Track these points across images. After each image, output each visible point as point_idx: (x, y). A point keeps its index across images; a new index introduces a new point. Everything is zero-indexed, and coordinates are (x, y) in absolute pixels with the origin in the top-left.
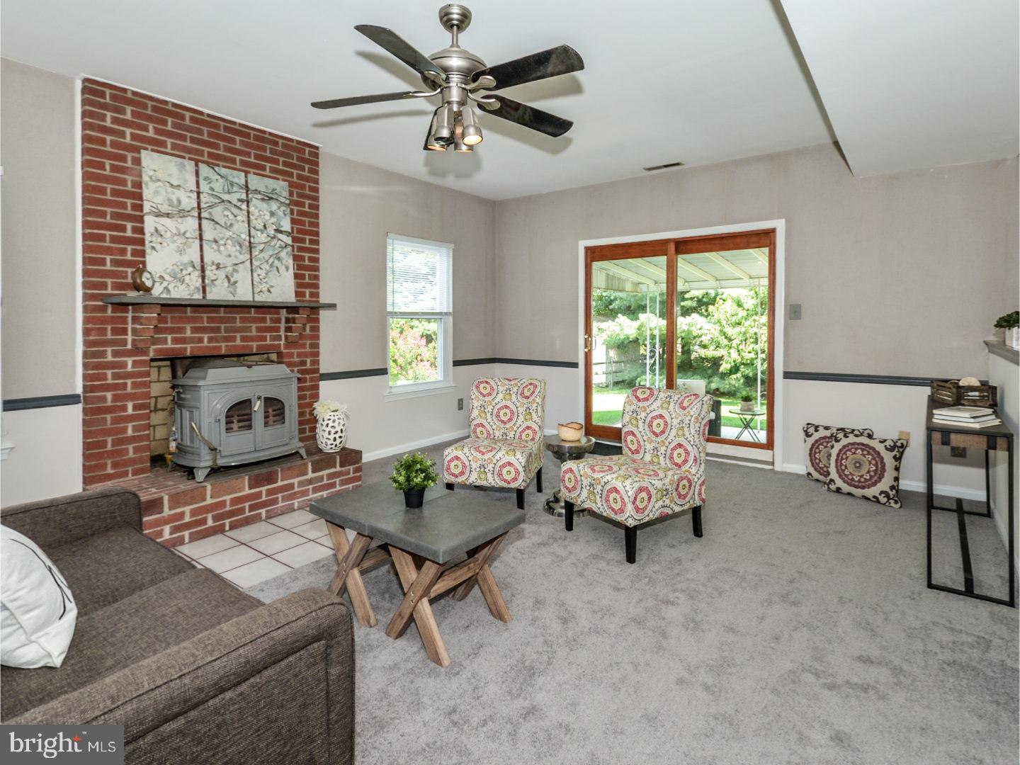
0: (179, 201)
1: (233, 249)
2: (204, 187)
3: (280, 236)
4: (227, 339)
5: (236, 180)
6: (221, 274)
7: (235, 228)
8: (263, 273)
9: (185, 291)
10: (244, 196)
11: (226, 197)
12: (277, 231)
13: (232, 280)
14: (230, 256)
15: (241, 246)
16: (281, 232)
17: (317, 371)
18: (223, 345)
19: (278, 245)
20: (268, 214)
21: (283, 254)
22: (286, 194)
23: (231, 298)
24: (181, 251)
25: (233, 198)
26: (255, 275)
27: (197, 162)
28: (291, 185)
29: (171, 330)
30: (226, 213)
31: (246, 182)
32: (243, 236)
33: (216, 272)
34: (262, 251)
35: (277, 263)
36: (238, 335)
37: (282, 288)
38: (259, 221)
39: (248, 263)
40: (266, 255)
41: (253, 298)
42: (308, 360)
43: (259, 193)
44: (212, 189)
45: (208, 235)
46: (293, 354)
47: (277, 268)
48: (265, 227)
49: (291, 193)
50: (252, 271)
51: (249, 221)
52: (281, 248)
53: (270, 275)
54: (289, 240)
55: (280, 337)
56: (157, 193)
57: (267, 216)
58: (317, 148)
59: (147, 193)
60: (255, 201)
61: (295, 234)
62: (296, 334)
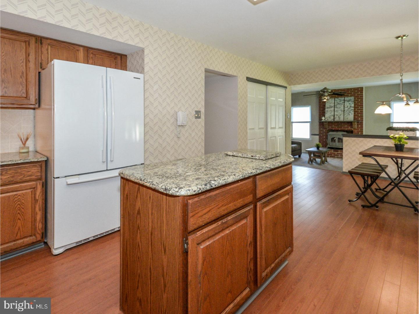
0: (331, 105)
1: (340, 112)
2: (336, 102)
3: (351, 108)
4: (340, 127)
5: (342, 99)
6: (337, 116)
7: (341, 108)
8: (346, 115)
9: (331, 119)
10: (343, 102)
11: (340, 103)
12: (350, 107)
13: (340, 117)
15: (342, 111)
16: (351, 107)
18: (340, 129)
21: (351, 111)
22: (353, 99)
23: (339, 120)
24: (330, 113)
25: (341, 103)
27: (335, 98)
28: (355, 97)
29: (331, 126)
30: (340, 106)
31: (344, 99)
34: (346, 111)
36: (343, 127)
37: (350, 117)
39: (343, 114)
40: (347, 112)
41: (344, 120)
42: (360, 133)
43: (347, 100)
45: (336, 110)
46: (355, 131)
47: (350, 114)
48: (347, 107)
49: (355, 99)
50: (344, 115)
51: (344, 106)
52: (351, 110)
53: (348, 116)
54: (353, 108)
55: (352, 128)
56: (328, 105)
57: (348, 104)
58: (363, 87)
59: (326, 105)
60: (346, 102)
61: (356, 107)
62: (356, 127)
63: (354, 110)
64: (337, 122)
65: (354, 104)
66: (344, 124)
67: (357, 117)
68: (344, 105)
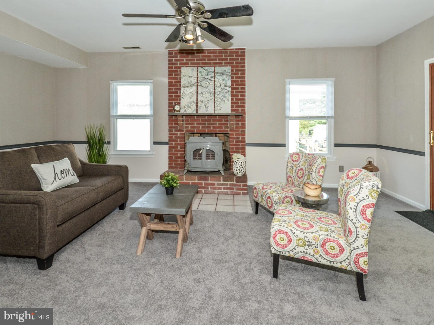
0: (191, 81)
1: (208, 95)
2: (199, 75)
3: (226, 88)
4: (208, 127)
5: (211, 70)
6: (203, 104)
7: (209, 88)
8: (218, 103)
9: (192, 110)
10: (213, 75)
11: (206, 77)
12: (225, 86)
13: (207, 106)
14: (206, 98)
15: (211, 94)
16: (227, 86)
17: (244, 142)
18: (207, 129)
19: (225, 92)
20: (222, 80)
21: (227, 95)
22: (230, 71)
23: (206, 112)
24: (190, 98)
25: (209, 77)
26: (215, 104)
27: (197, 67)
28: (232, 67)
29: (190, 124)
30: (206, 83)
31: (214, 70)
32: (212, 90)
33: (201, 104)
34: (218, 94)
35: (224, 99)
36: (212, 126)
37: (225, 108)
38: (218, 83)
39: (213, 100)
40: (220, 96)
41: (214, 112)
42: (240, 137)
43: (219, 73)
44: (202, 75)
45: (199, 91)
46: (233, 134)
47: (224, 101)
48: (220, 85)
49: (232, 70)
50: (214, 102)
51: (214, 84)
52: (226, 92)
53: (221, 103)
54: (230, 89)
55: (228, 127)
56: (185, 80)
58: (245, 49)
59: (182, 81)
60: (217, 76)
61: (235, 86)
62: (235, 126)
63: (232, 92)
64: (203, 116)
65: (232, 81)
66: (214, 120)
67: (236, 107)
68: (214, 81)
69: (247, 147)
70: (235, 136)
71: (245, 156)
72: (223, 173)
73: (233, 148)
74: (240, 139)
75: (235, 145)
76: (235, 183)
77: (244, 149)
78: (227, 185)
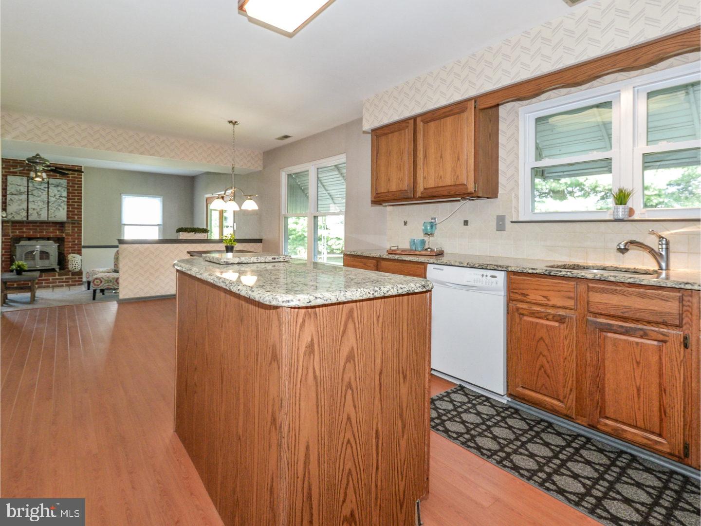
0: (20, 190)
1: (40, 203)
2: (31, 185)
3: (61, 198)
4: (39, 233)
5: (44, 182)
6: (35, 212)
7: (42, 197)
8: (53, 211)
9: (21, 217)
10: (47, 186)
11: (39, 187)
13: (39, 214)
14: (39, 206)
15: (44, 203)
16: (62, 197)
17: (81, 244)
19: (60, 201)
21: (62, 204)
22: (65, 184)
23: (37, 219)
24: (20, 205)
25: (42, 187)
26: (49, 212)
27: (28, 177)
28: (68, 180)
30: (39, 192)
31: (48, 181)
32: (45, 199)
33: (33, 211)
35: (59, 207)
36: (45, 231)
37: (61, 214)
38: (53, 194)
39: (47, 208)
40: (54, 205)
41: (48, 219)
43: (53, 184)
44: (34, 185)
45: (30, 200)
46: (69, 238)
47: (59, 210)
48: (55, 196)
49: (68, 183)
50: (48, 210)
51: (48, 194)
52: (62, 202)
53: (56, 211)
54: (66, 200)
55: (63, 233)
56: (12, 188)
57: (56, 192)
58: (81, 166)
59: (9, 188)
60: (51, 187)
61: (70, 197)
62: (70, 231)
63: (68, 202)
64: (34, 223)
65: (68, 193)
66: (47, 226)
67: (72, 215)
68: (48, 191)
69: (83, 249)
70: (70, 240)
71: (81, 255)
72: (58, 270)
73: (68, 251)
74: (76, 242)
75: (71, 248)
76: (70, 277)
77: (81, 250)
78: (63, 279)
